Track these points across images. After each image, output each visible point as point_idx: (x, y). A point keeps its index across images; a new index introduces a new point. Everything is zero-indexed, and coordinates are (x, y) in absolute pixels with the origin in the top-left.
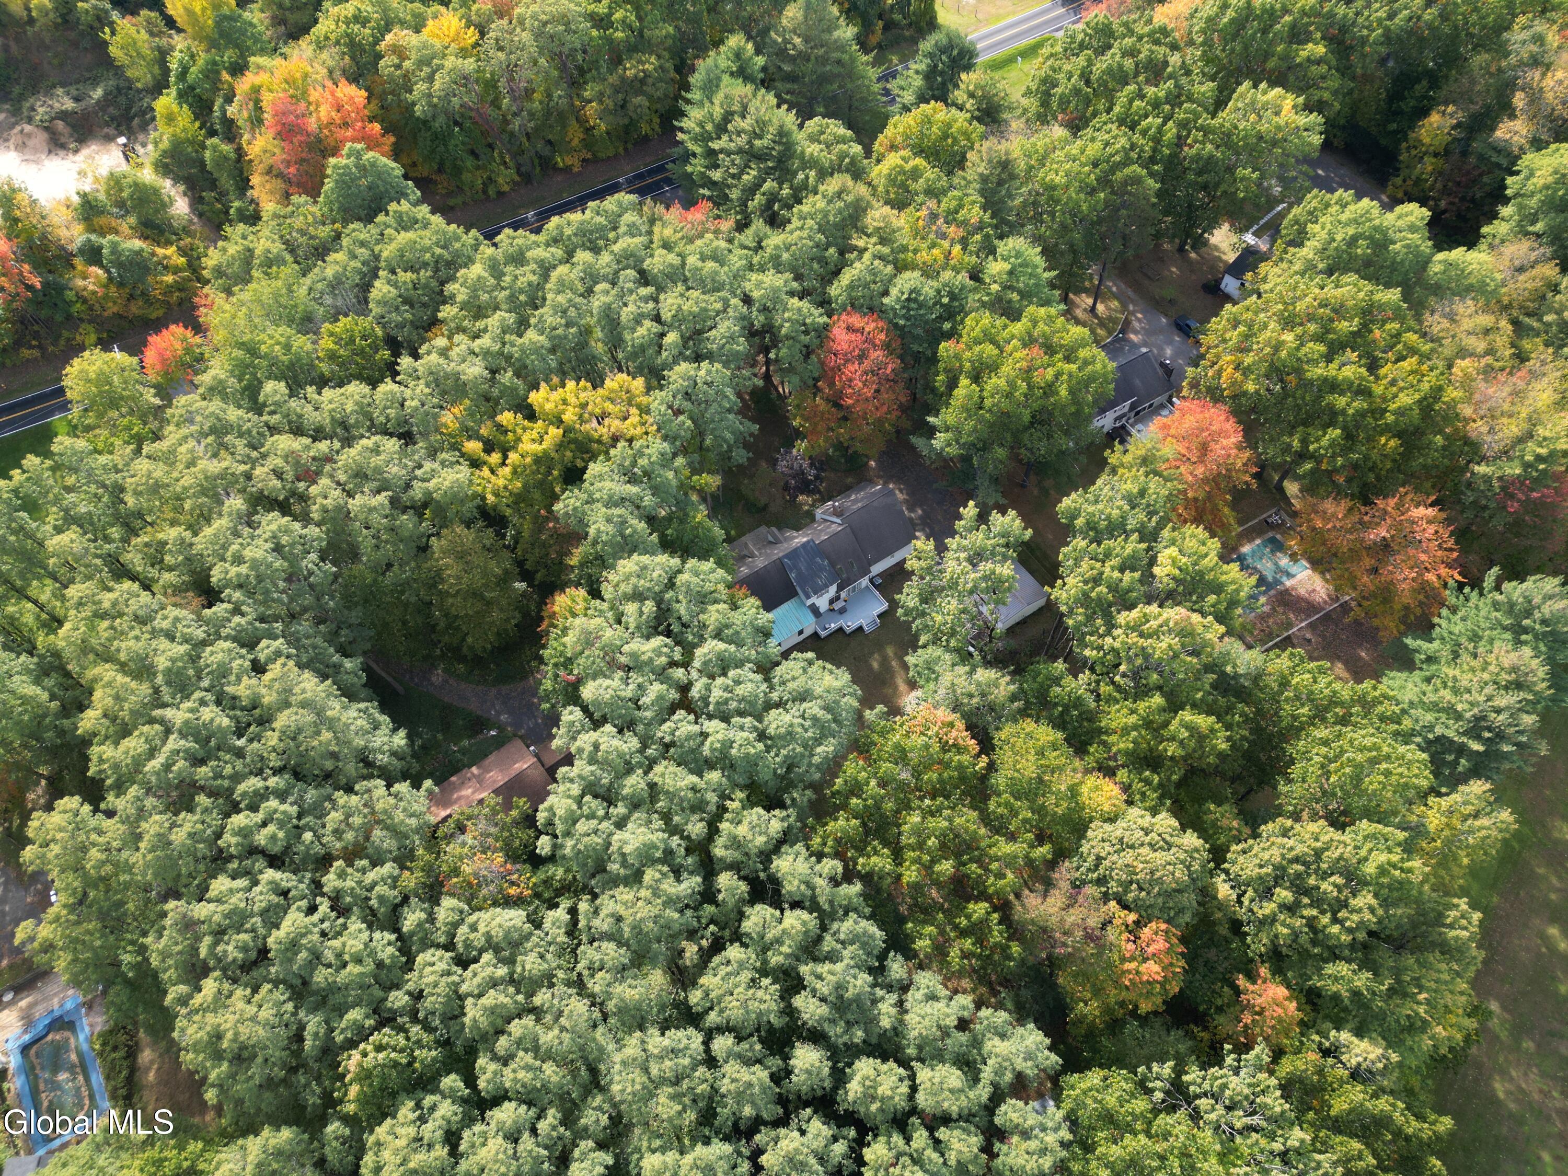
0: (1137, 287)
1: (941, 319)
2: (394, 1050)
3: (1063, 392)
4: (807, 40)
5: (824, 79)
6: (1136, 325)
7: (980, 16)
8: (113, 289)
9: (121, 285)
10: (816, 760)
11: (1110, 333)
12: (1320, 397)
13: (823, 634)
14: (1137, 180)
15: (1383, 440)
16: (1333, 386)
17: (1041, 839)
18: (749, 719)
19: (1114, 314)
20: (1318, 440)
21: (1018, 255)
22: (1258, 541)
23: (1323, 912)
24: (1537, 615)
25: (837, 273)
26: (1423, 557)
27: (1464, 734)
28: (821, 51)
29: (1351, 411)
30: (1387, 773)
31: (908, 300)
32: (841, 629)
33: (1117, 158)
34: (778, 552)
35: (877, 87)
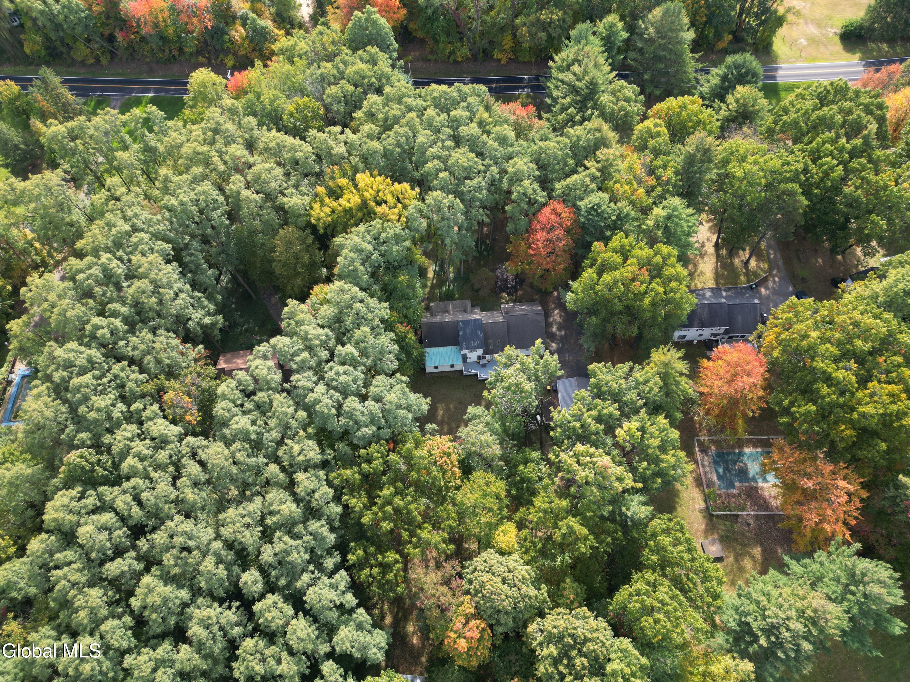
0: (787, 261)
1: (608, 227)
2: (87, 461)
3: (647, 301)
4: (658, 32)
5: (658, 59)
6: (770, 284)
7: (803, 54)
8: (247, 42)
9: (251, 41)
10: (359, 434)
11: (748, 281)
12: (815, 381)
13: (465, 373)
14: (792, 194)
15: (843, 427)
16: (828, 379)
17: (451, 541)
18: (337, 394)
19: (759, 271)
20: (799, 406)
21: (675, 209)
22: (759, 450)
23: (570, 674)
24: (861, 588)
25: (568, 176)
26: (829, 512)
27: (762, 630)
28: (663, 42)
29: (828, 399)
30: (657, 621)
31: (592, 208)
32: (476, 375)
33: (788, 175)
34: (461, 317)
35: (692, 75)
